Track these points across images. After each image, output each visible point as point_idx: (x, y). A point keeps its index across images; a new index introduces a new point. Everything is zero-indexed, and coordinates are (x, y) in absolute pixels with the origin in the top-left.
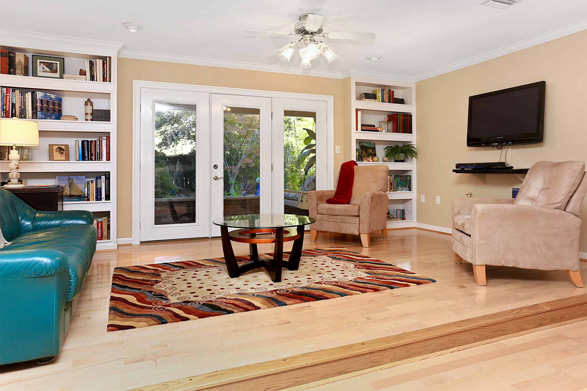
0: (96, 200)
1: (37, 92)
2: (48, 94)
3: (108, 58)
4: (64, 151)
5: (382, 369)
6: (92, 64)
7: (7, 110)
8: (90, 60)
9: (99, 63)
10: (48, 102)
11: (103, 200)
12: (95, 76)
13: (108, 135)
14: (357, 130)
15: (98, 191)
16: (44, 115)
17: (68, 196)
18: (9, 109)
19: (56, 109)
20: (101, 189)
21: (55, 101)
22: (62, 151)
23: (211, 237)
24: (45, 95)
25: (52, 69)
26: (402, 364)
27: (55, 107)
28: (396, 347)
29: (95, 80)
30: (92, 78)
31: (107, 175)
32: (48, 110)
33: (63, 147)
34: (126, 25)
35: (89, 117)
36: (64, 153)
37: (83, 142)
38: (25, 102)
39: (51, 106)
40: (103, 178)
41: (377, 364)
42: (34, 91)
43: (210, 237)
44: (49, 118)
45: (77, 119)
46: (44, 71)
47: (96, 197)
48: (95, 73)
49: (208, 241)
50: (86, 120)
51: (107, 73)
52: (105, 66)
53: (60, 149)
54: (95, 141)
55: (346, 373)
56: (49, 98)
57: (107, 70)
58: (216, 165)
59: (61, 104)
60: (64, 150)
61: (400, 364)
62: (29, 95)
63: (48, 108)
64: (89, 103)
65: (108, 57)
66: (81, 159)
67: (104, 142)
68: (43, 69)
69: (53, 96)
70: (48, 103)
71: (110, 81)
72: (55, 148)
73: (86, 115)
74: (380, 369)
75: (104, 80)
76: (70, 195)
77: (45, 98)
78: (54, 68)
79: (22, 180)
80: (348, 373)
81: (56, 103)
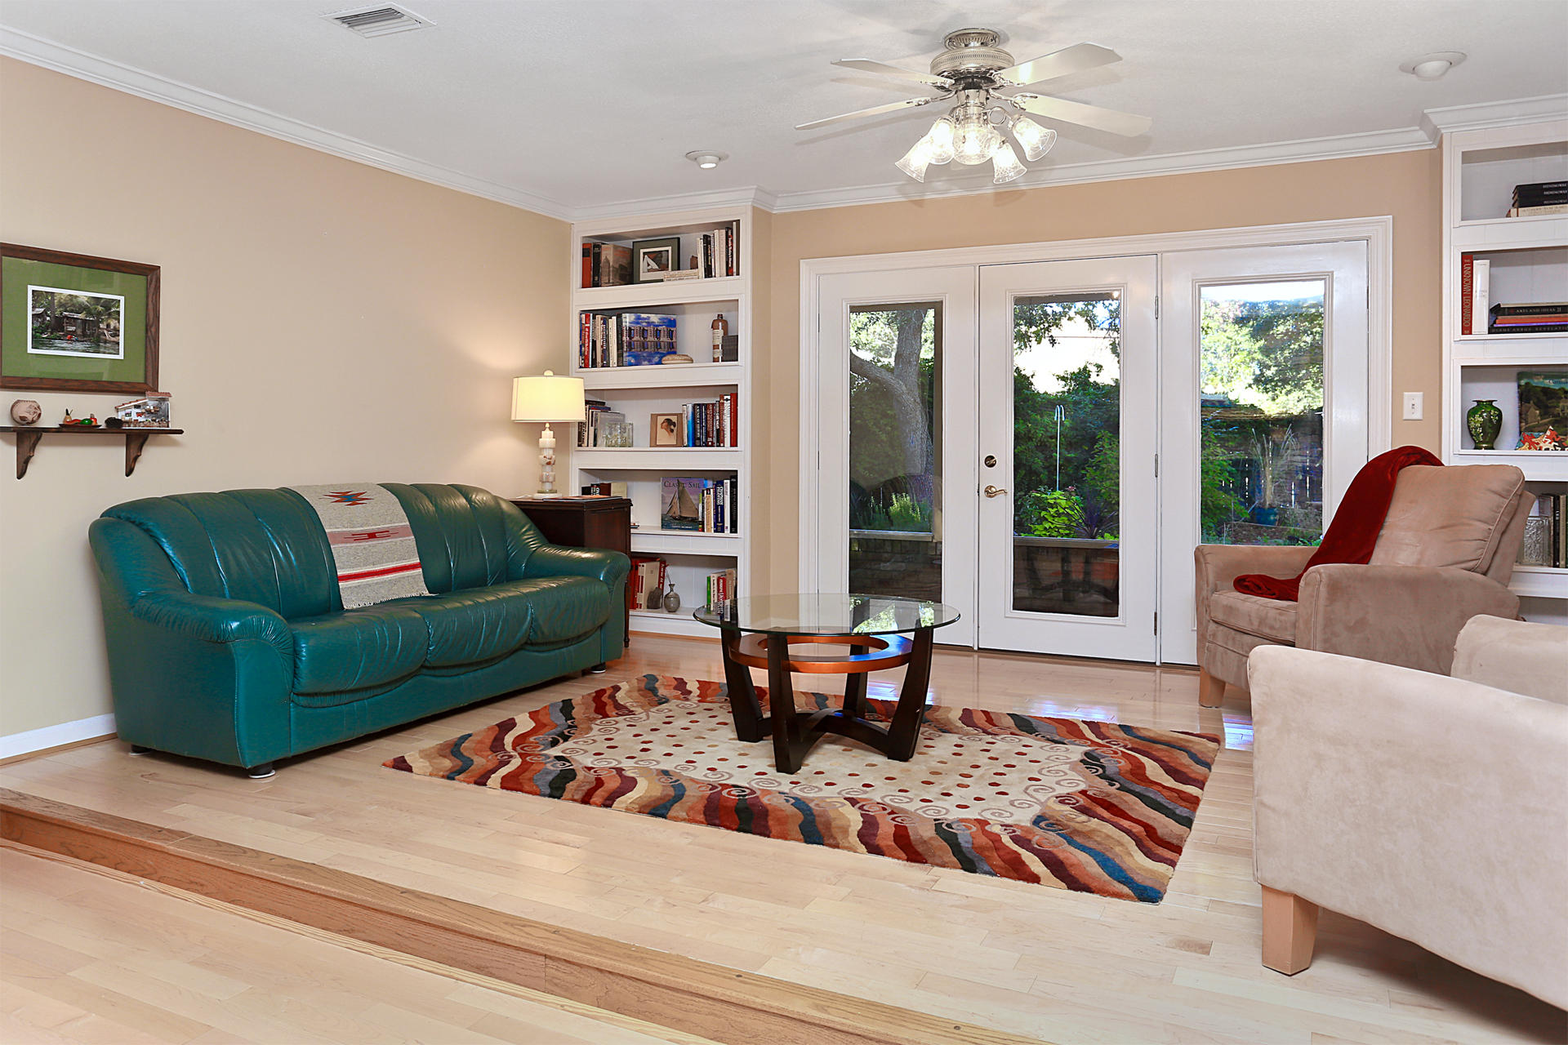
0: (715, 531)
1: (624, 315)
2: (643, 316)
3: (734, 223)
4: (675, 426)
5: (565, 1007)
6: (707, 240)
7: (586, 353)
8: (704, 236)
9: (719, 237)
10: (643, 332)
11: (727, 531)
12: (713, 267)
13: (732, 391)
14: (1467, 328)
15: (719, 510)
16: (635, 357)
17: (677, 519)
18: (588, 352)
19: (662, 343)
20: (722, 507)
21: (659, 328)
22: (672, 427)
23: (979, 648)
24: (639, 318)
25: (660, 263)
26: (615, 1023)
27: (659, 338)
28: (610, 972)
29: (713, 274)
30: (709, 273)
31: (733, 475)
32: (644, 346)
33: (674, 419)
34: (694, 157)
35: (719, 354)
36: (675, 431)
37: (694, 406)
38: (607, 336)
39: (650, 338)
40: (727, 482)
41: (563, 993)
42: (619, 312)
43: (976, 648)
44: (646, 362)
45: (692, 361)
46: (649, 271)
47: (715, 526)
48: (713, 260)
49: (971, 658)
50: (716, 360)
51: (732, 257)
52: (730, 242)
53: (669, 422)
54: (713, 405)
55: (491, 975)
56: (648, 323)
57: (732, 250)
58: (992, 458)
59: (672, 331)
60: (674, 424)
61: (609, 1020)
62: (613, 321)
63: (643, 343)
64: (720, 324)
65: (735, 221)
66: (691, 445)
67: (727, 405)
68: (649, 265)
69: (654, 318)
70: (643, 334)
71: (738, 274)
72: (661, 419)
73: (714, 349)
74: (562, 1006)
75: (729, 272)
76: (681, 516)
77: (638, 323)
78: (664, 261)
79: (610, 484)
80: (497, 978)
81: (662, 332)
